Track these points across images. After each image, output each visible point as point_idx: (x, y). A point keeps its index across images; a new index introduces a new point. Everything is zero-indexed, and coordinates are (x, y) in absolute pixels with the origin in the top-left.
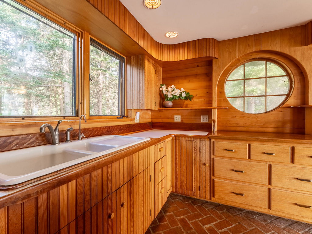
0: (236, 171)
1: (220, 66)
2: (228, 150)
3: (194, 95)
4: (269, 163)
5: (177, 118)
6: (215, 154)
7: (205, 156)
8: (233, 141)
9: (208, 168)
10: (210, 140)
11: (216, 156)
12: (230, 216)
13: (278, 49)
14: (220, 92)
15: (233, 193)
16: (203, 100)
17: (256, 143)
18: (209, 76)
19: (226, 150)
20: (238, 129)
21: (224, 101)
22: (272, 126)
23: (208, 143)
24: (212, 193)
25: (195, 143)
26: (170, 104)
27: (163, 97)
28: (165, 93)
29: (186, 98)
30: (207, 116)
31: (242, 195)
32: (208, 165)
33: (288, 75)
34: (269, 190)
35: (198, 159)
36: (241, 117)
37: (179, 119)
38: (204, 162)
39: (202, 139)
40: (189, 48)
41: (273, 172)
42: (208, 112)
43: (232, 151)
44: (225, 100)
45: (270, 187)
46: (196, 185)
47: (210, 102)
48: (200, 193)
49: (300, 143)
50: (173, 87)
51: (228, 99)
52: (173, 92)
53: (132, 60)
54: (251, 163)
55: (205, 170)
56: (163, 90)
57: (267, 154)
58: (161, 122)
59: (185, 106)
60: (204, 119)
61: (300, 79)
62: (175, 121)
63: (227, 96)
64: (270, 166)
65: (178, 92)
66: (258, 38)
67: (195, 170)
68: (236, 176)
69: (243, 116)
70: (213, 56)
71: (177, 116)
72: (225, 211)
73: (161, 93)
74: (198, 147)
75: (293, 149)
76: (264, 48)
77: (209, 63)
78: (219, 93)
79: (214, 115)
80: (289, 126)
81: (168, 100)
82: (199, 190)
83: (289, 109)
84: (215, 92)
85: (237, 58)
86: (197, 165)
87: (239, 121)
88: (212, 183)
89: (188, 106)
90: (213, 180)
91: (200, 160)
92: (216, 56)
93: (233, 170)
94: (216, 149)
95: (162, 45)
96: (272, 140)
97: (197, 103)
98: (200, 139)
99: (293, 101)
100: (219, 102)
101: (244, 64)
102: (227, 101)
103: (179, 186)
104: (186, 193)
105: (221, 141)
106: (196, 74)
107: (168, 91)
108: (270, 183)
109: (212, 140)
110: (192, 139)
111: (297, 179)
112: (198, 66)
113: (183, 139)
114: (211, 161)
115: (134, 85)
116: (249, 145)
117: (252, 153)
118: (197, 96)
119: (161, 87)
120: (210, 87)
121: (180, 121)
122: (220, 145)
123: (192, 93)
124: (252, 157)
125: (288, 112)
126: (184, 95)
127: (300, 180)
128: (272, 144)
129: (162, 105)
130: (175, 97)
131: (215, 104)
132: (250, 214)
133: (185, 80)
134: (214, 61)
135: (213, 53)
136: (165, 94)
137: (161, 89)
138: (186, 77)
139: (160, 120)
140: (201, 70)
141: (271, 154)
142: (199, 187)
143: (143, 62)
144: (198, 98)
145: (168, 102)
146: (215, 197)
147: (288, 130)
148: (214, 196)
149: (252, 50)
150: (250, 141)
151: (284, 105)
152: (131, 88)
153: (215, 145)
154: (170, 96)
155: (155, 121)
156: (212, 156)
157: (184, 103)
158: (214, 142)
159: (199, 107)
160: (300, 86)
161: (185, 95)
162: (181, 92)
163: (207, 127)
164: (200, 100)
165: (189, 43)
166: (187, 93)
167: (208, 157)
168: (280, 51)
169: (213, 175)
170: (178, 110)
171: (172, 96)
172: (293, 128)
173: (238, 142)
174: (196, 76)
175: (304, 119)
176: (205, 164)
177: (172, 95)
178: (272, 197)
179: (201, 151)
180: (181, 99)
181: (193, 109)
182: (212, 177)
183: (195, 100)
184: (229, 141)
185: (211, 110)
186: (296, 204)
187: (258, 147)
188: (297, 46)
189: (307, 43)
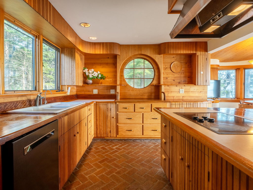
0: (128, 119)
1: (121, 59)
2: (125, 108)
3: (106, 76)
4: (142, 113)
5: (95, 92)
6: (119, 111)
7: (113, 113)
8: (127, 103)
9: (115, 119)
10: (116, 103)
11: (119, 112)
12: (126, 142)
13: (149, 55)
14: (121, 75)
15: (127, 130)
16: (112, 79)
17: (137, 103)
18: (115, 64)
19: (124, 108)
20: (131, 97)
21: (123, 81)
22: (147, 95)
23: (115, 105)
24: (117, 133)
25: (108, 106)
26: (91, 82)
27: (85, 77)
28: (87, 74)
29: (101, 78)
30: (114, 90)
31: (131, 130)
32: (115, 117)
34: (143, 126)
35: (109, 115)
37: (96, 92)
38: (113, 116)
39: (112, 103)
40: (103, 46)
41: (144, 117)
42: (114, 87)
43: (127, 108)
45: (143, 124)
46: (108, 130)
47: (116, 81)
48: (110, 134)
49: (154, 102)
50: (93, 70)
52: (93, 74)
53: (65, 51)
54: (135, 113)
55: (114, 121)
56: (86, 72)
57: (142, 108)
58: (84, 94)
59: (100, 83)
60: (112, 92)
61: (158, 71)
62: (94, 93)
64: (143, 114)
65: (96, 74)
66: (140, 47)
67: (108, 121)
68: (128, 121)
69: (133, 90)
70: (117, 54)
71: (95, 90)
72: (123, 141)
73: (84, 74)
74: (110, 108)
75: (151, 105)
76: (143, 53)
77: (115, 57)
79: (118, 89)
80: (153, 95)
81: (89, 79)
82: (110, 133)
83: (153, 86)
84: (118, 75)
85: (130, 56)
86: (109, 119)
87: (132, 93)
88: (117, 127)
89: (103, 83)
90: (118, 125)
91: (111, 115)
92: (119, 54)
93: (127, 118)
94: (119, 108)
95: (85, 42)
96: (144, 101)
97: (108, 82)
98: (111, 103)
99: (155, 83)
100: (121, 81)
101: (134, 60)
102: (125, 81)
103: (99, 132)
104: (103, 136)
105: (121, 103)
106: (107, 63)
107: (89, 73)
108: (143, 123)
109: (117, 103)
110: (106, 104)
111: (153, 118)
112: (108, 58)
113: (101, 104)
114: (116, 115)
115: (67, 68)
116: (134, 105)
117: (136, 109)
118: (108, 77)
119: (84, 70)
120: (116, 72)
121: (97, 93)
122: (121, 105)
123: (105, 75)
124: (136, 111)
125: (153, 87)
126: (100, 76)
127: (154, 119)
128: (144, 103)
129: (85, 83)
130: (94, 77)
131: (118, 83)
132: (134, 140)
133: (100, 66)
134: (118, 56)
135: (117, 52)
136: (87, 75)
137: (84, 71)
138: (101, 64)
139: (83, 93)
140: (110, 61)
141: (143, 108)
142: (110, 131)
143: (74, 54)
144: (109, 78)
145: (89, 80)
146: (119, 135)
147: (153, 97)
148: (118, 135)
149: (137, 53)
150: (135, 102)
151: (151, 84)
152: (65, 70)
153: (119, 106)
154: (91, 76)
155: (79, 93)
156: (117, 112)
157: (100, 81)
158: (118, 104)
159: (109, 84)
160: (157, 74)
161: (101, 76)
162: (98, 74)
163: (114, 97)
164: (110, 79)
165: (103, 43)
166: (102, 75)
167: (115, 113)
168: (149, 56)
169: (118, 123)
170: (96, 86)
171: (92, 77)
172: (155, 96)
173: (129, 103)
174: (107, 64)
175: (159, 91)
176: (113, 117)
177: (92, 76)
178: (144, 129)
179: (111, 110)
180: (98, 78)
181: (106, 85)
182: (117, 124)
183: (107, 80)
184: (125, 103)
185: (116, 86)
186: (153, 130)
187: (138, 105)
188: (156, 54)
189: (160, 53)
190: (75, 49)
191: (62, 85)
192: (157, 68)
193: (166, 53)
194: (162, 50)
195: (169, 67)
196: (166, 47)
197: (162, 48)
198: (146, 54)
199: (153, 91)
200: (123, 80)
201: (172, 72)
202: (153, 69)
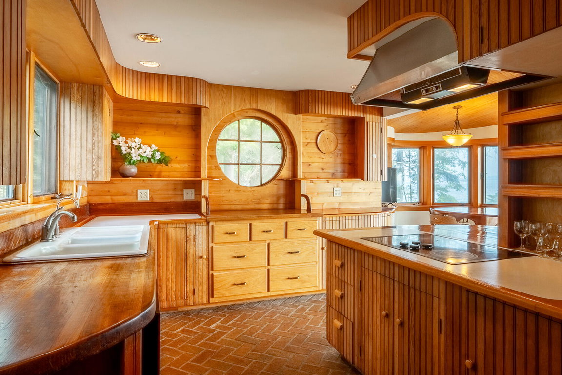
0: (238, 257)
1: (212, 119)
2: (230, 234)
3: (173, 158)
4: (267, 242)
5: (143, 195)
6: (215, 241)
7: (201, 247)
8: (235, 222)
9: (205, 262)
10: (208, 223)
11: (215, 243)
12: (233, 312)
13: (273, 112)
14: (211, 156)
15: (235, 284)
16: (186, 165)
17: (256, 221)
18: (196, 129)
19: (227, 233)
20: (233, 207)
21: (215, 169)
22: (268, 201)
23: (205, 227)
24: (211, 292)
25: (188, 230)
26: (134, 170)
27: (118, 157)
28: (124, 150)
29: (160, 161)
30: (193, 191)
31: (244, 284)
32: (205, 257)
33: (281, 141)
34: (268, 270)
35: (191, 252)
36: (236, 191)
37: (146, 197)
38: (200, 254)
39: (197, 224)
40: (170, 85)
41: (271, 250)
42: (196, 185)
43: (233, 233)
44: (217, 168)
45: (269, 267)
46: (190, 288)
47: (197, 170)
48: (194, 298)
49: (291, 218)
50: (138, 140)
51: (220, 166)
52: (141, 151)
53: (74, 91)
54: (252, 244)
55: (202, 265)
56: (121, 145)
57: (267, 232)
58: (110, 201)
59: (156, 173)
60: (189, 195)
61: (291, 149)
62: (139, 199)
63: (219, 161)
64: (269, 244)
65: (147, 152)
66: (255, 93)
67: (188, 267)
68: (238, 263)
69: (238, 189)
70: (201, 104)
71: (143, 191)
72: (226, 310)
73: (116, 152)
74: (193, 234)
75: (286, 223)
76: (260, 108)
77: (197, 112)
78: (210, 157)
79: (205, 189)
80: (282, 200)
81: (130, 163)
82: (194, 294)
83: (282, 182)
84: (205, 156)
85: (233, 112)
86: (190, 261)
87: (234, 196)
88: (211, 280)
89: (163, 174)
90: (212, 275)
91: (195, 253)
92: (208, 106)
93: (235, 257)
94: (215, 233)
95: (127, 71)
96: (271, 217)
97: (180, 168)
98: (195, 223)
99: (285, 173)
100: (209, 169)
101: (238, 120)
102: (219, 169)
103: (164, 297)
104: (175, 305)
105: (221, 223)
106: (175, 123)
107: (129, 148)
108: (269, 264)
109: (211, 224)
110: (184, 225)
111: (289, 253)
112: (179, 112)
113: (170, 226)
114: (209, 251)
115: (78, 136)
116: (251, 225)
117: (253, 234)
118: (177, 159)
119: (115, 139)
120: (197, 147)
121: (148, 199)
122: (221, 227)
123: (168, 153)
124: (253, 239)
125: (282, 184)
126: (158, 156)
127: (291, 253)
128: (270, 221)
129: (117, 172)
130: (142, 159)
131: (204, 174)
132: (250, 305)
133: (157, 130)
134: (203, 110)
135: (202, 100)
136: (124, 152)
137: (115, 143)
138: (158, 126)
139: (108, 199)
140: (184, 119)
141: (270, 231)
142: (194, 290)
143: (101, 100)
144: (179, 162)
145: (129, 166)
146: (215, 296)
147: (281, 206)
148: (213, 297)
149: (248, 106)
150: (251, 220)
151: (278, 177)
152: (73, 141)
153: (215, 229)
154: (135, 157)
155: (96, 200)
156: (211, 245)
157: (155, 169)
158: (213, 226)
159: (181, 177)
160: (291, 156)
161: (160, 157)
162: (153, 150)
163: (193, 207)
164: (183, 165)
165: (170, 77)
166: (162, 153)
167: (205, 246)
168: (274, 114)
169: (212, 269)
170: (144, 180)
171: (139, 158)
172: (286, 203)
173: (240, 222)
174: (176, 126)
175: (294, 193)
176: (201, 257)
177: (139, 155)
178: (271, 277)
179: (197, 240)
180: (151, 162)
181: (171, 180)
182: (211, 272)
183: (175, 165)
184: (230, 222)
185: (202, 180)
186: (289, 278)
187: (259, 225)
188: (289, 113)
189: (296, 111)
190: (102, 87)
191: (62, 179)
192: (289, 143)
193: (310, 111)
194: (301, 105)
195: (314, 141)
196: (310, 99)
197: (301, 101)
198: (268, 111)
199: (282, 192)
200: (215, 166)
201: (319, 152)
202: (279, 145)
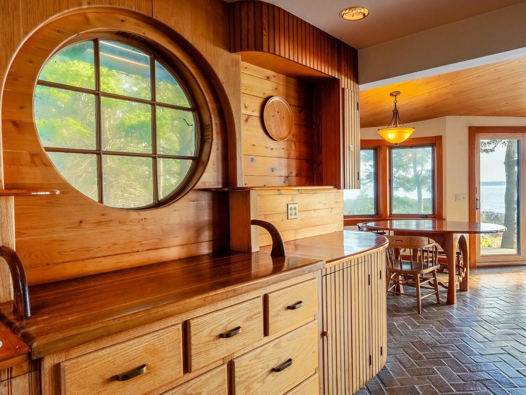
2: (125, 378)
4: (228, 360)
8: (138, 332)
14: (15, 124)
17: (201, 312)
19: (116, 378)
20: (92, 266)
21: (33, 162)
22: (179, 239)
36: (99, 223)
41: (236, 381)
43: (139, 371)
44: (38, 158)
49: (274, 283)
51: (50, 155)
54: (191, 382)
57: (228, 335)
63: (44, 143)
64: (231, 367)
75: (266, 300)
78: (11, 126)
79: (1, 225)
80: (206, 235)
83: (207, 195)
87: (93, 237)
99: (212, 177)
100: (13, 164)
101: (96, 41)
102: (47, 164)
111: (273, 370)
116: (186, 326)
117: (194, 351)
124: (193, 366)
125: (205, 200)
127: (277, 370)
141: (236, 331)
147: (205, 248)
150: (187, 311)
151: (198, 185)
172: (214, 240)
173: (154, 328)
175: (228, 217)
184: (122, 337)
187: (209, 321)
188: (217, 45)
189: (232, 47)
192: (216, 111)
193: (265, 48)
194: (244, 32)
195: (257, 114)
196: (265, 22)
199: (206, 216)
200: (32, 155)
201: (266, 136)
202: (190, 116)
